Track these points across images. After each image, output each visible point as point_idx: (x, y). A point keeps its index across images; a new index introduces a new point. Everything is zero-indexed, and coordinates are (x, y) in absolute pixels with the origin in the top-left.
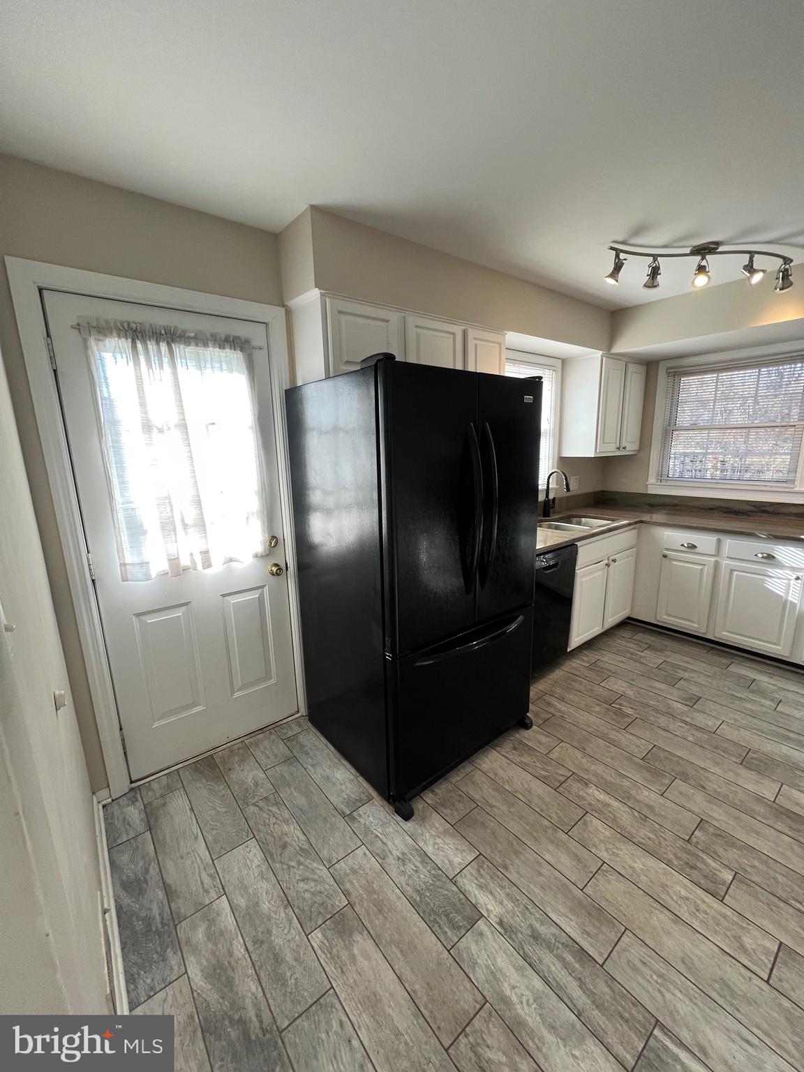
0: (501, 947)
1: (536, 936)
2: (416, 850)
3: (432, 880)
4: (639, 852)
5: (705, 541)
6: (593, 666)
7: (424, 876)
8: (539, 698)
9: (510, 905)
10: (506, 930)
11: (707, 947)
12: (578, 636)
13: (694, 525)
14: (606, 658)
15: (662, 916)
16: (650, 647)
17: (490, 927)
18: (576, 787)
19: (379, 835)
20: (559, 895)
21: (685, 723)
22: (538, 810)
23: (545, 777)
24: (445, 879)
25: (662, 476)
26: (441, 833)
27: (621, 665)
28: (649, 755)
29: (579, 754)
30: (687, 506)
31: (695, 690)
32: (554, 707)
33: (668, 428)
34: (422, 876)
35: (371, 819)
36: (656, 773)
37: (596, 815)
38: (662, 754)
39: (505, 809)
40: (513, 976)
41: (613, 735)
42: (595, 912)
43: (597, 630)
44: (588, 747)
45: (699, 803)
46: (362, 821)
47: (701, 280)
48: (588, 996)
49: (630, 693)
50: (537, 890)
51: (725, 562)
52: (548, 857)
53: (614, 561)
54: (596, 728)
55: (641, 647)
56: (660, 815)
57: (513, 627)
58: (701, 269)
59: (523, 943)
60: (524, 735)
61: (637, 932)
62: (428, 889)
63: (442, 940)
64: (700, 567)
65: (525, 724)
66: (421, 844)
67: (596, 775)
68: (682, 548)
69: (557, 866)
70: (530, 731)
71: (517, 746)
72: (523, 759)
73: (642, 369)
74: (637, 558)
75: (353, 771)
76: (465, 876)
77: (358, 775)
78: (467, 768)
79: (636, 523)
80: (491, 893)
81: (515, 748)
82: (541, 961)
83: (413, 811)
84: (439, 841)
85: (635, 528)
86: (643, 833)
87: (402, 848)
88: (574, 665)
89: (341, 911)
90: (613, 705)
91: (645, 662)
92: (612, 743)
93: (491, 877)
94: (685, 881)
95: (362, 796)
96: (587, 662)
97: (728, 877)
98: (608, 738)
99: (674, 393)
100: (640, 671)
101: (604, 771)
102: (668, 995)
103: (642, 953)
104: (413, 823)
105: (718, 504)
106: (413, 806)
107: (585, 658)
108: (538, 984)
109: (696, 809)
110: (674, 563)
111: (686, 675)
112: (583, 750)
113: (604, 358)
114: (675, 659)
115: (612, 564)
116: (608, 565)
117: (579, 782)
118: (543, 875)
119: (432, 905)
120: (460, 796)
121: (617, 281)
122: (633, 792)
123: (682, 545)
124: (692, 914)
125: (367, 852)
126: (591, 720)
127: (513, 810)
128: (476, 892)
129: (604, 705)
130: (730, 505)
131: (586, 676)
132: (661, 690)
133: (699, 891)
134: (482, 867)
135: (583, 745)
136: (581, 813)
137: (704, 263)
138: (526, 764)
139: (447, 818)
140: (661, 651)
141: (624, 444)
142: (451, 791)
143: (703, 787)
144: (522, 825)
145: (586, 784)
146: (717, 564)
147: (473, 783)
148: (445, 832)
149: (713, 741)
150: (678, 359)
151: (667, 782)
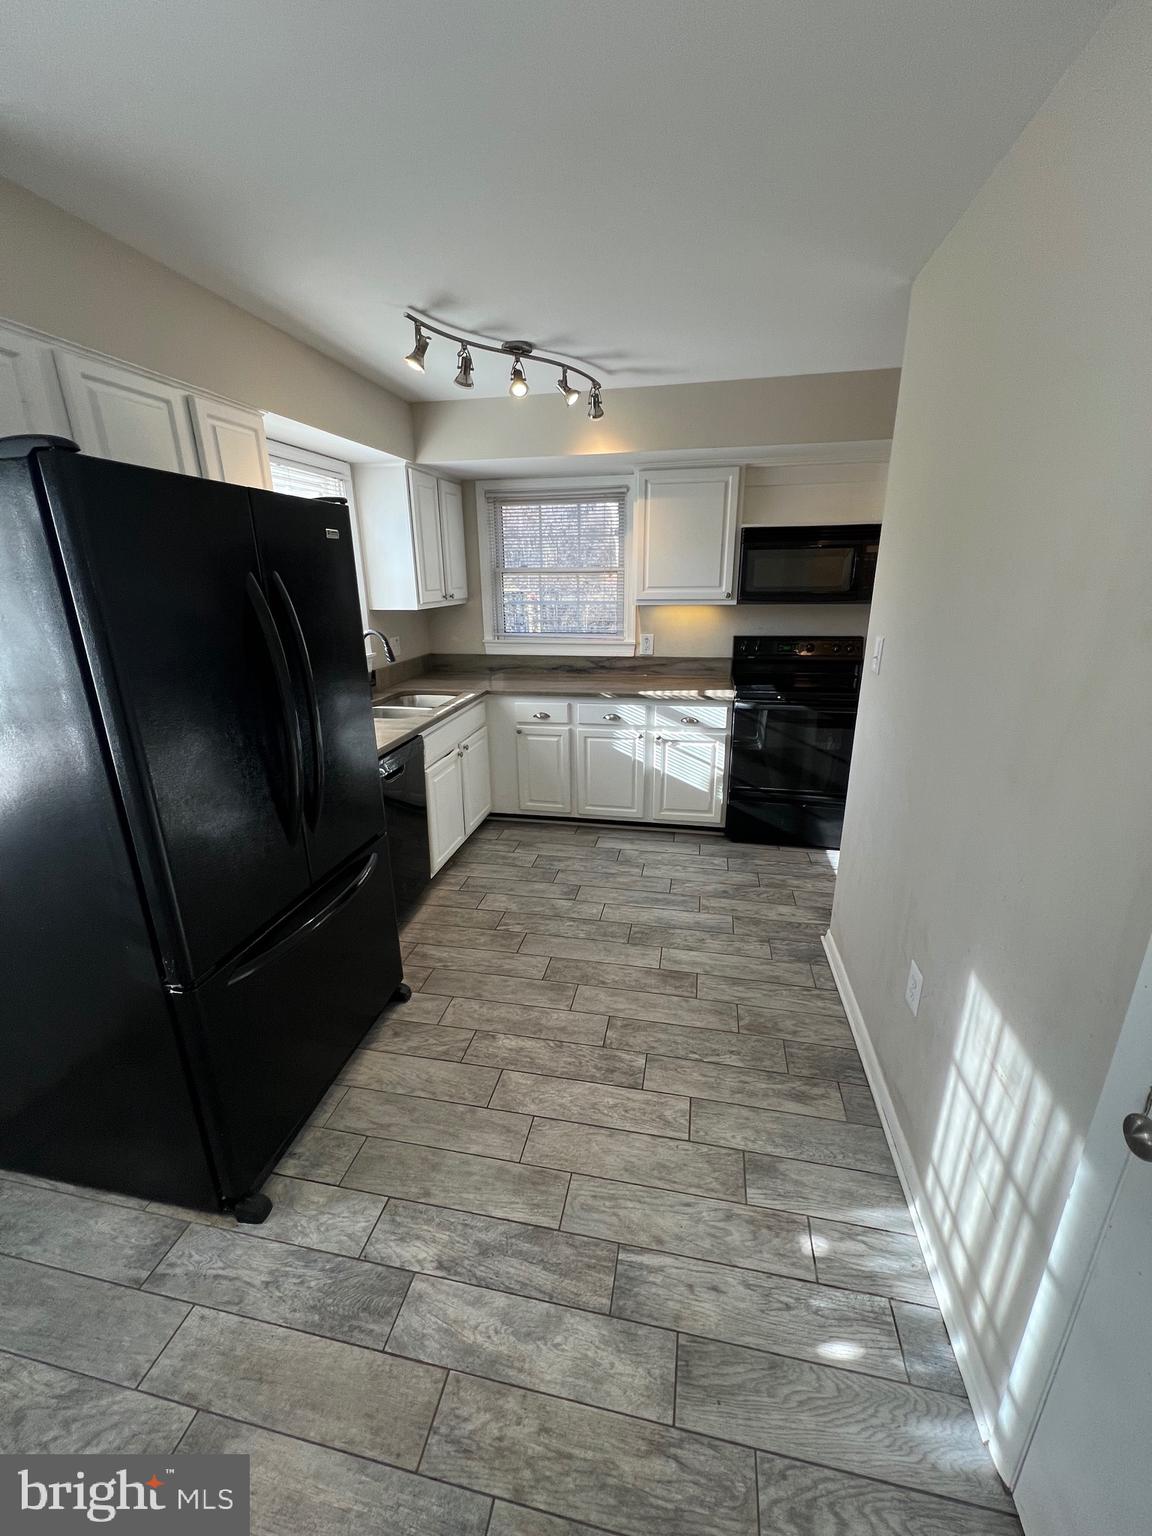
0: (448, 1294)
1: (485, 1250)
2: (292, 1253)
3: (331, 1278)
4: (564, 1084)
5: (556, 707)
6: (465, 888)
7: (316, 1279)
8: (410, 953)
9: (444, 1236)
10: (448, 1270)
11: (641, 1142)
12: (440, 854)
13: (545, 691)
14: (477, 872)
15: (599, 1138)
16: (521, 844)
17: (428, 1280)
18: (482, 1046)
19: (221, 1272)
20: (498, 1184)
21: (573, 919)
22: (447, 1099)
23: (445, 1053)
24: (349, 1263)
25: (499, 632)
26: (324, 1206)
27: (495, 875)
28: (549, 971)
29: (475, 1005)
30: (530, 667)
31: (573, 880)
32: (431, 957)
33: (498, 570)
34: (313, 1284)
35: (196, 1257)
36: (559, 988)
37: (512, 1067)
38: (559, 965)
39: (405, 1120)
40: (473, 1315)
41: (508, 964)
42: (538, 1178)
43: (459, 840)
44: (485, 991)
45: (604, 1000)
46: (178, 1271)
47: (519, 389)
48: (554, 1272)
49: (514, 907)
50: (471, 1196)
51: (579, 730)
52: (474, 1149)
53: (466, 748)
54: (487, 964)
55: (511, 846)
56: (574, 1033)
57: (366, 873)
58: (517, 375)
59: (473, 1269)
60: (403, 1011)
61: (584, 1170)
62: (327, 1294)
63: (370, 1344)
64: (556, 739)
65: (401, 996)
66: (298, 1241)
67: (502, 1020)
68: (535, 720)
69: (488, 1152)
70: (409, 1003)
71: (398, 1030)
72: (410, 1044)
73: (455, 489)
74: (489, 738)
75: (133, 1202)
76: (377, 1240)
77: (145, 1203)
78: (337, 1093)
79: (483, 695)
80: (418, 1238)
81: (396, 1034)
82: (497, 1274)
83: (269, 1200)
84: (324, 1218)
85: (481, 702)
86: (563, 1062)
87: (267, 1264)
88: (441, 894)
89: (188, 1432)
90: (497, 929)
91: (519, 864)
92: (509, 974)
93: (413, 1218)
94: (610, 1089)
95: (167, 1232)
96: (456, 884)
97: (641, 1061)
98: (503, 970)
99: (496, 523)
100: (517, 876)
101: (509, 1012)
102: (622, 1213)
103: (592, 1188)
104: (275, 1219)
105: (560, 662)
106: (267, 1194)
107: (453, 881)
108: (500, 1300)
109: (602, 1009)
110: (530, 738)
111: (562, 866)
112: (478, 997)
113: (410, 470)
114: (547, 850)
115: (465, 752)
116: (461, 755)
117: (485, 1039)
118: (475, 1174)
119: (341, 1311)
120: (337, 1138)
121: (423, 367)
122: (543, 1021)
123: (535, 716)
124: (624, 1118)
125: (206, 1312)
126: (482, 955)
127: (417, 1115)
128: (398, 1250)
129: (488, 932)
130: (572, 663)
131: (461, 903)
132: (543, 891)
133: (623, 1091)
134: (396, 1214)
135: (477, 991)
136: (495, 1074)
137: (518, 367)
138: (417, 1048)
139: (327, 1180)
140: (531, 845)
141: (451, 591)
142: (321, 1139)
143: (603, 983)
144: (434, 1129)
145: (493, 1036)
146: (571, 733)
147: (351, 1110)
148: (331, 1200)
149: (601, 931)
150: (497, 482)
151: (572, 993)
